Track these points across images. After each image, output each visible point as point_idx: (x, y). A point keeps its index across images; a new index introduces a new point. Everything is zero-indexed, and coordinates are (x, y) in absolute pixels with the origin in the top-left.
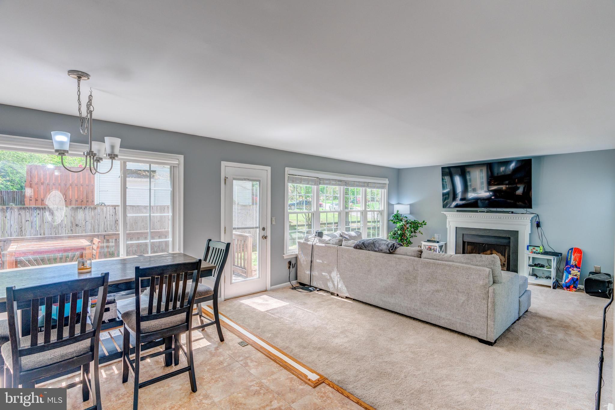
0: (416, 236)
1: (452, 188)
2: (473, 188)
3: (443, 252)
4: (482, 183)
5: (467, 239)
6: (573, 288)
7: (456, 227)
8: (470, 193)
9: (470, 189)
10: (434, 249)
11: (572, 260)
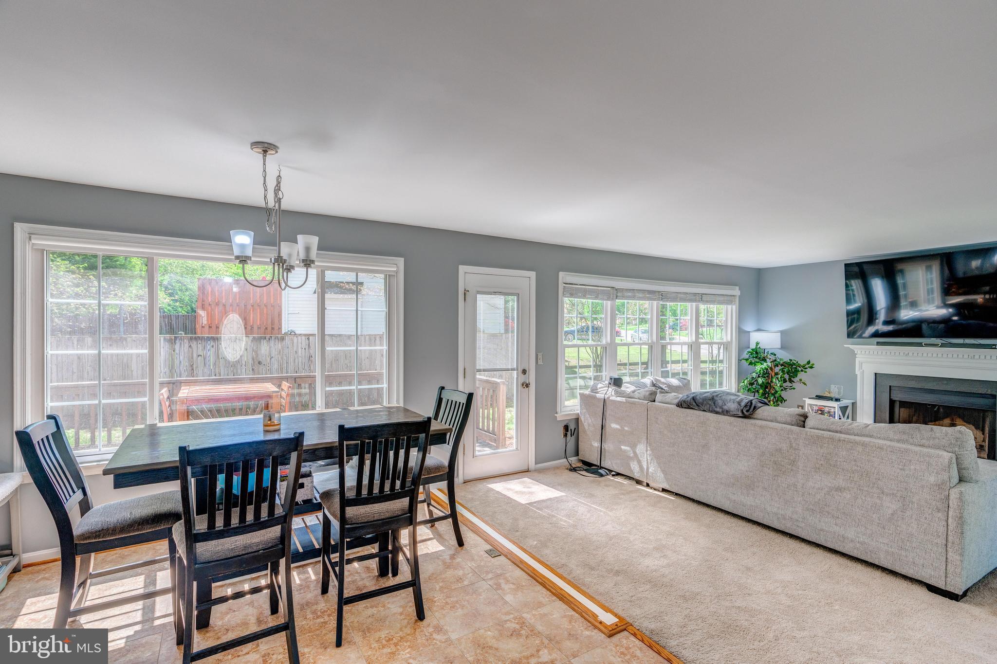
0: (794, 389)
1: (866, 301)
2: (910, 300)
3: (848, 418)
4: (930, 292)
5: (898, 396)
7: (876, 374)
8: (904, 309)
9: (903, 303)
10: (829, 412)
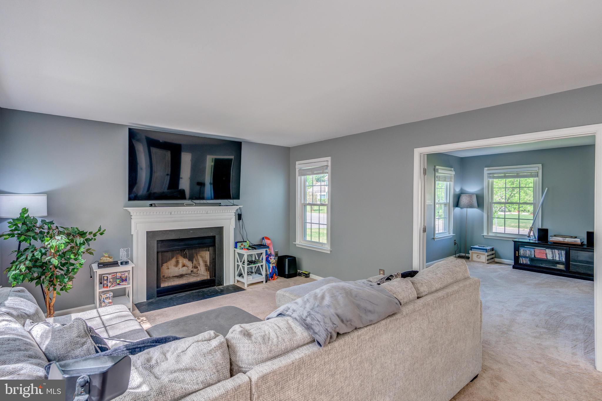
6: (275, 276)
7: (148, 232)
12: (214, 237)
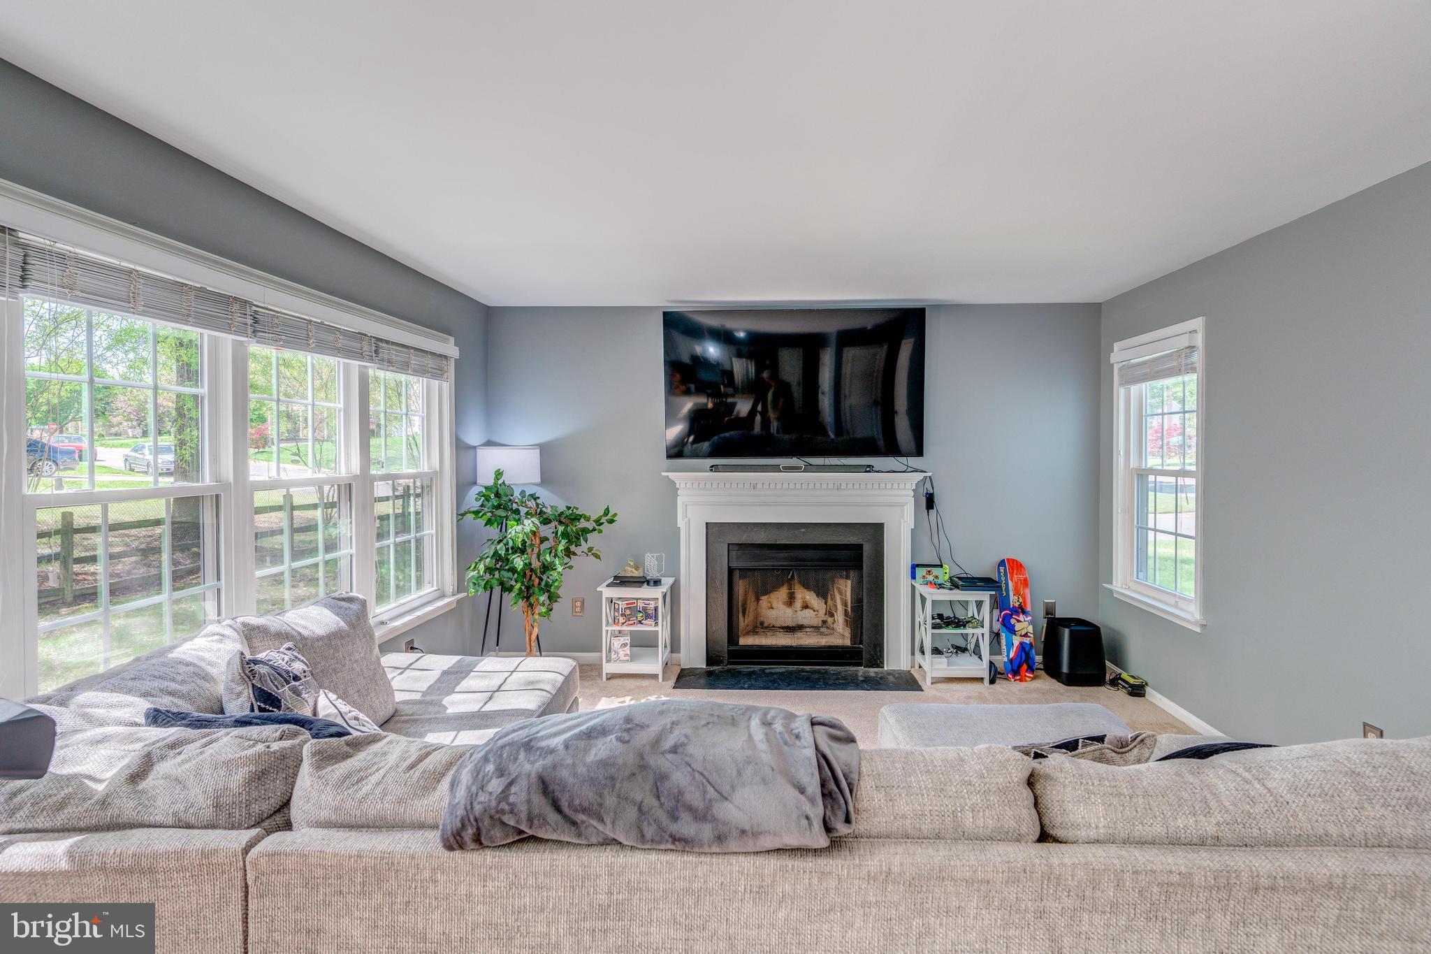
0: (576, 568)
6: (1027, 671)
7: (707, 523)
10: (645, 609)
11: (1011, 594)
12: (860, 547)
